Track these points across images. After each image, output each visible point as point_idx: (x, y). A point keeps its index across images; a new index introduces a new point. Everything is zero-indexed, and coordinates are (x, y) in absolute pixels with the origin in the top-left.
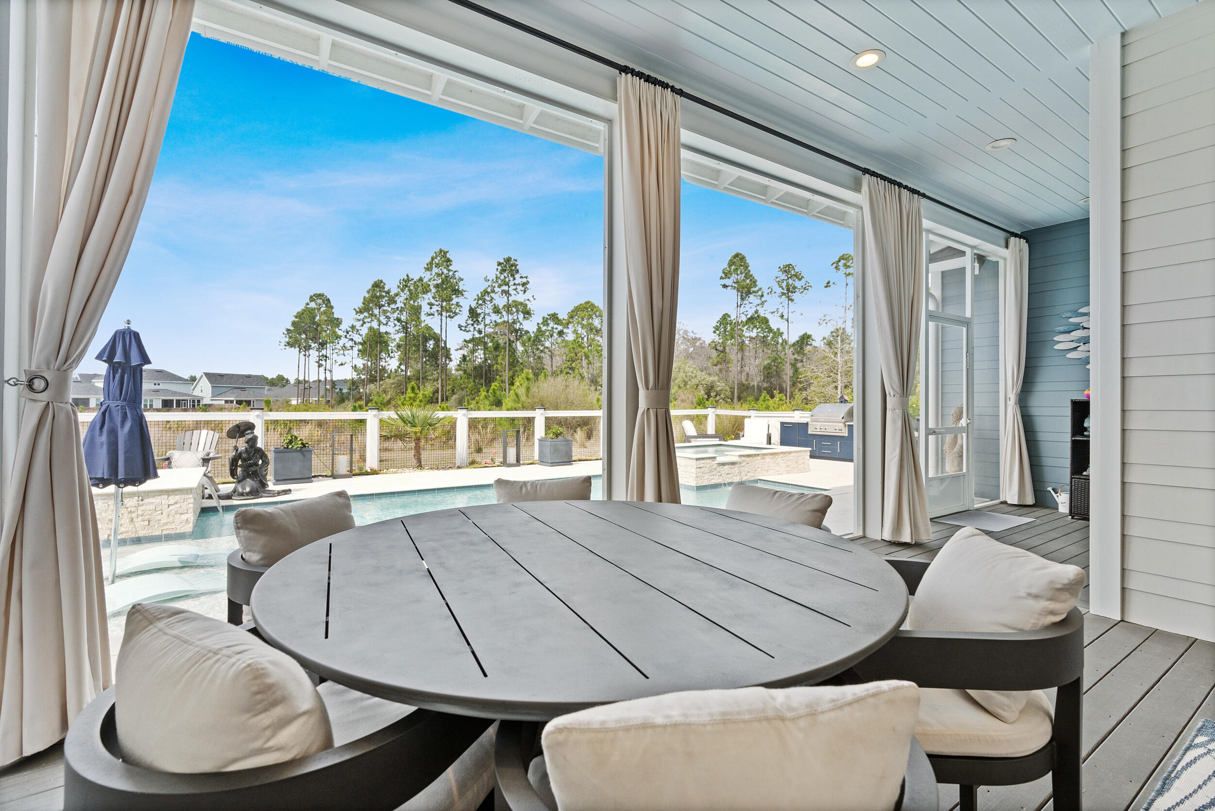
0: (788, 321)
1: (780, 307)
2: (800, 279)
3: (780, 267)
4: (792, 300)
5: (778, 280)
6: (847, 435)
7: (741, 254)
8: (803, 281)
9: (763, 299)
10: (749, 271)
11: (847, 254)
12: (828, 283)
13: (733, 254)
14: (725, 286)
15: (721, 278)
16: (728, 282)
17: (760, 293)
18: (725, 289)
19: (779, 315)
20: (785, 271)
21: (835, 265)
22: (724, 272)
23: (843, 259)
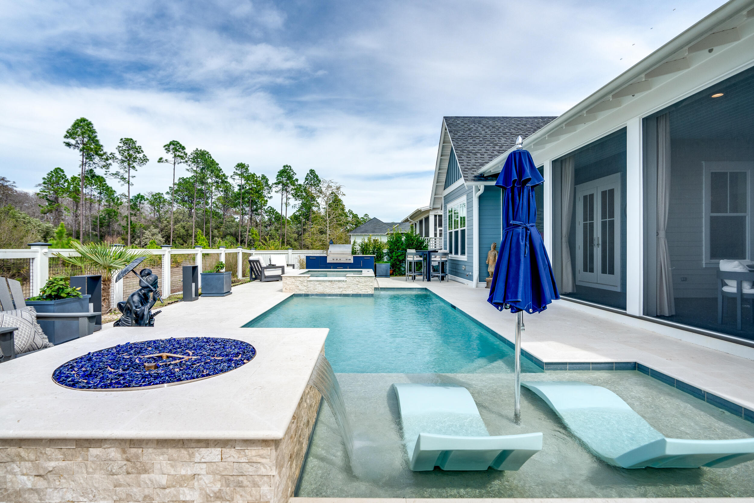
0: (129, 184)
1: (122, 171)
2: (139, 153)
3: (122, 139)
4: (134, 167)
5: (121, 149)
6: (352, 262)
7: (87, 120)
8: (141, 155)
9: (108, 162)
10: (96, 136)
11: (176, 142)
12: (161, 159)
13: (79, 118)
14: (68, 145)
15: (66, 137)
16: (73, 142)
17: (104, 157)
18: (68, 148)
19: (119, 177)
20: (126, 143)
21: (167, 147)
22: (68, 132)
23: (173, 144)
